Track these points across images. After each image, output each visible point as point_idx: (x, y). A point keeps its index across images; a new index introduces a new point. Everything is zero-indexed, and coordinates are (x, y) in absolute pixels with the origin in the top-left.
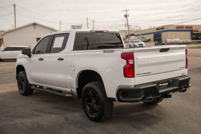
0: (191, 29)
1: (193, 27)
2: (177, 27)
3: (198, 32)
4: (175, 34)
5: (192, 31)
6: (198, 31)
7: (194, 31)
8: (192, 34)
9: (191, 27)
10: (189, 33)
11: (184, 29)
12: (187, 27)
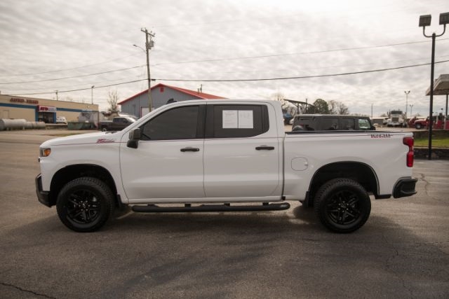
0: (36, 105)
1: (39, 101)
2: (12, 100)
3: (48, 111)
4: (8, 111)
5: (37, 108)
6: (47, 109)
7: (42, 109)
8: (38, 113)
9: (36, 102)
10: (33, 111)
11: (24, 104)
12: (30, 101)
